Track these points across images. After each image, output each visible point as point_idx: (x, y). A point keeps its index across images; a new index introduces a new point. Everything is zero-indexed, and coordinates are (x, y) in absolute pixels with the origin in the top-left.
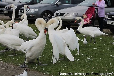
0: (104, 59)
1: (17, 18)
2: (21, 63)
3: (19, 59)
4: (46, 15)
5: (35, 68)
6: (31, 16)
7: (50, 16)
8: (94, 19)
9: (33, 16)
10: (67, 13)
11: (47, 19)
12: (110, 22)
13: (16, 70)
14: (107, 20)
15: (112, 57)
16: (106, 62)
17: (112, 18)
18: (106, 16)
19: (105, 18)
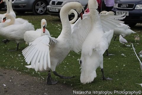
0: (114, 59)
1: (3, 9)
2: (9, 65)
3: (6, 61)
4: (39, 4)
5: (27, 71)
6: (21, 6)
7: (45, 5)
8: (101, 9)
9: (22, 6)
10: (65, 1)
11: (41, 9)
12: (120, 13)
13: (2, 74)
14: (117, 10)
15: (123, 56)
16: (116, 62)
17: (122, 8)
18: (115, 5)
19: (114, 7)
